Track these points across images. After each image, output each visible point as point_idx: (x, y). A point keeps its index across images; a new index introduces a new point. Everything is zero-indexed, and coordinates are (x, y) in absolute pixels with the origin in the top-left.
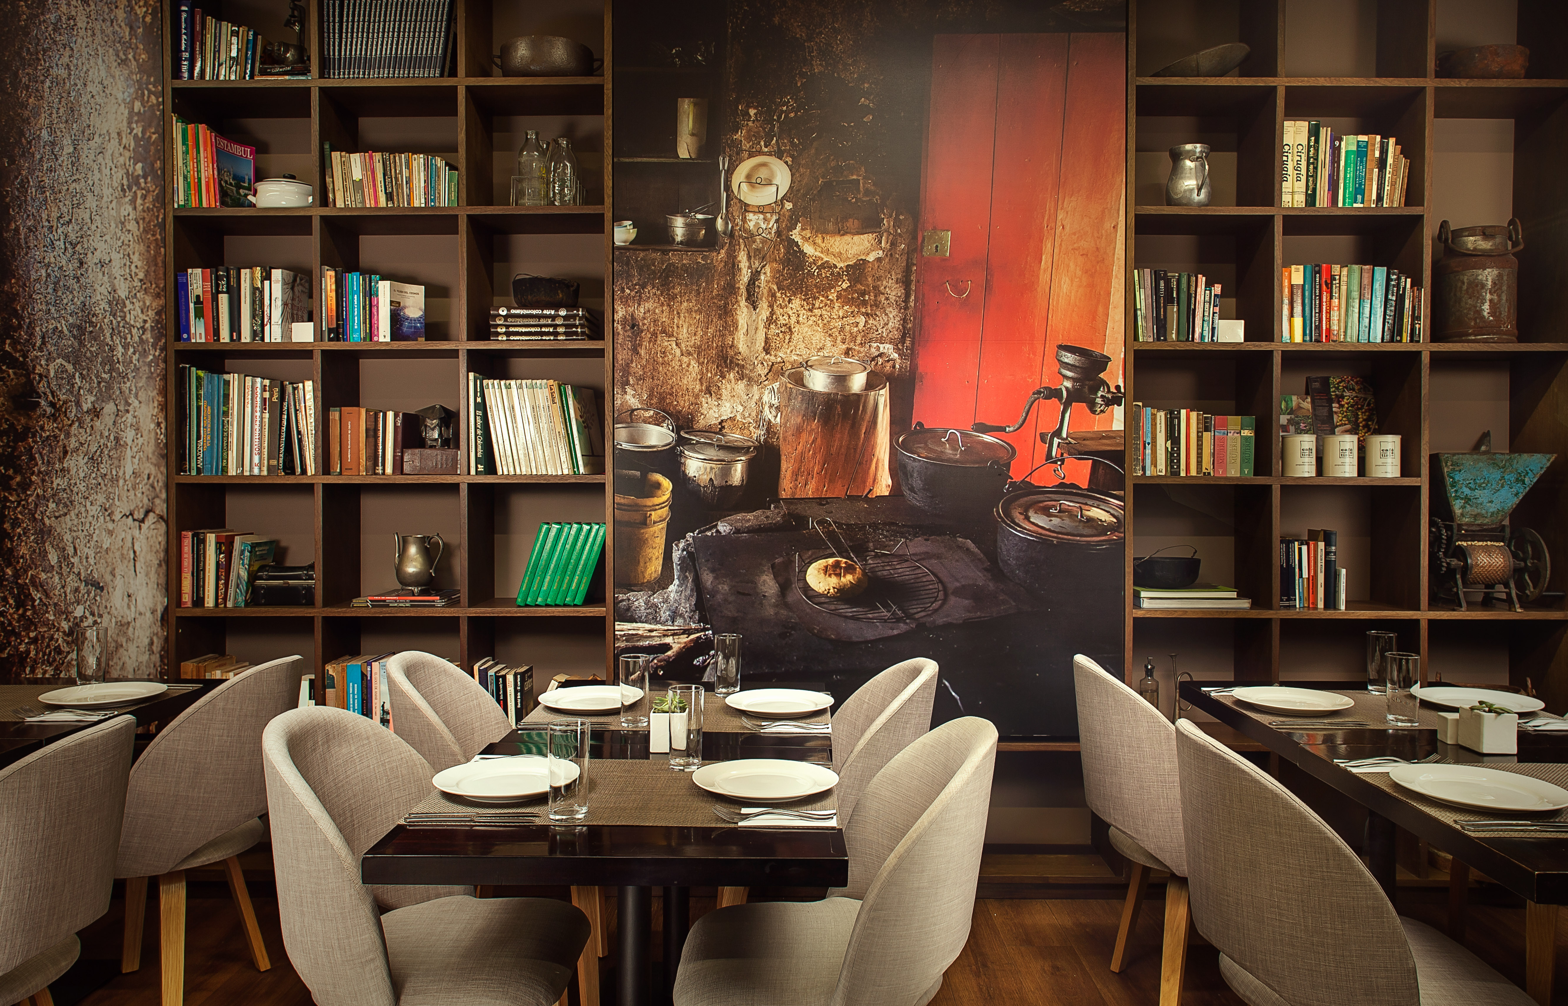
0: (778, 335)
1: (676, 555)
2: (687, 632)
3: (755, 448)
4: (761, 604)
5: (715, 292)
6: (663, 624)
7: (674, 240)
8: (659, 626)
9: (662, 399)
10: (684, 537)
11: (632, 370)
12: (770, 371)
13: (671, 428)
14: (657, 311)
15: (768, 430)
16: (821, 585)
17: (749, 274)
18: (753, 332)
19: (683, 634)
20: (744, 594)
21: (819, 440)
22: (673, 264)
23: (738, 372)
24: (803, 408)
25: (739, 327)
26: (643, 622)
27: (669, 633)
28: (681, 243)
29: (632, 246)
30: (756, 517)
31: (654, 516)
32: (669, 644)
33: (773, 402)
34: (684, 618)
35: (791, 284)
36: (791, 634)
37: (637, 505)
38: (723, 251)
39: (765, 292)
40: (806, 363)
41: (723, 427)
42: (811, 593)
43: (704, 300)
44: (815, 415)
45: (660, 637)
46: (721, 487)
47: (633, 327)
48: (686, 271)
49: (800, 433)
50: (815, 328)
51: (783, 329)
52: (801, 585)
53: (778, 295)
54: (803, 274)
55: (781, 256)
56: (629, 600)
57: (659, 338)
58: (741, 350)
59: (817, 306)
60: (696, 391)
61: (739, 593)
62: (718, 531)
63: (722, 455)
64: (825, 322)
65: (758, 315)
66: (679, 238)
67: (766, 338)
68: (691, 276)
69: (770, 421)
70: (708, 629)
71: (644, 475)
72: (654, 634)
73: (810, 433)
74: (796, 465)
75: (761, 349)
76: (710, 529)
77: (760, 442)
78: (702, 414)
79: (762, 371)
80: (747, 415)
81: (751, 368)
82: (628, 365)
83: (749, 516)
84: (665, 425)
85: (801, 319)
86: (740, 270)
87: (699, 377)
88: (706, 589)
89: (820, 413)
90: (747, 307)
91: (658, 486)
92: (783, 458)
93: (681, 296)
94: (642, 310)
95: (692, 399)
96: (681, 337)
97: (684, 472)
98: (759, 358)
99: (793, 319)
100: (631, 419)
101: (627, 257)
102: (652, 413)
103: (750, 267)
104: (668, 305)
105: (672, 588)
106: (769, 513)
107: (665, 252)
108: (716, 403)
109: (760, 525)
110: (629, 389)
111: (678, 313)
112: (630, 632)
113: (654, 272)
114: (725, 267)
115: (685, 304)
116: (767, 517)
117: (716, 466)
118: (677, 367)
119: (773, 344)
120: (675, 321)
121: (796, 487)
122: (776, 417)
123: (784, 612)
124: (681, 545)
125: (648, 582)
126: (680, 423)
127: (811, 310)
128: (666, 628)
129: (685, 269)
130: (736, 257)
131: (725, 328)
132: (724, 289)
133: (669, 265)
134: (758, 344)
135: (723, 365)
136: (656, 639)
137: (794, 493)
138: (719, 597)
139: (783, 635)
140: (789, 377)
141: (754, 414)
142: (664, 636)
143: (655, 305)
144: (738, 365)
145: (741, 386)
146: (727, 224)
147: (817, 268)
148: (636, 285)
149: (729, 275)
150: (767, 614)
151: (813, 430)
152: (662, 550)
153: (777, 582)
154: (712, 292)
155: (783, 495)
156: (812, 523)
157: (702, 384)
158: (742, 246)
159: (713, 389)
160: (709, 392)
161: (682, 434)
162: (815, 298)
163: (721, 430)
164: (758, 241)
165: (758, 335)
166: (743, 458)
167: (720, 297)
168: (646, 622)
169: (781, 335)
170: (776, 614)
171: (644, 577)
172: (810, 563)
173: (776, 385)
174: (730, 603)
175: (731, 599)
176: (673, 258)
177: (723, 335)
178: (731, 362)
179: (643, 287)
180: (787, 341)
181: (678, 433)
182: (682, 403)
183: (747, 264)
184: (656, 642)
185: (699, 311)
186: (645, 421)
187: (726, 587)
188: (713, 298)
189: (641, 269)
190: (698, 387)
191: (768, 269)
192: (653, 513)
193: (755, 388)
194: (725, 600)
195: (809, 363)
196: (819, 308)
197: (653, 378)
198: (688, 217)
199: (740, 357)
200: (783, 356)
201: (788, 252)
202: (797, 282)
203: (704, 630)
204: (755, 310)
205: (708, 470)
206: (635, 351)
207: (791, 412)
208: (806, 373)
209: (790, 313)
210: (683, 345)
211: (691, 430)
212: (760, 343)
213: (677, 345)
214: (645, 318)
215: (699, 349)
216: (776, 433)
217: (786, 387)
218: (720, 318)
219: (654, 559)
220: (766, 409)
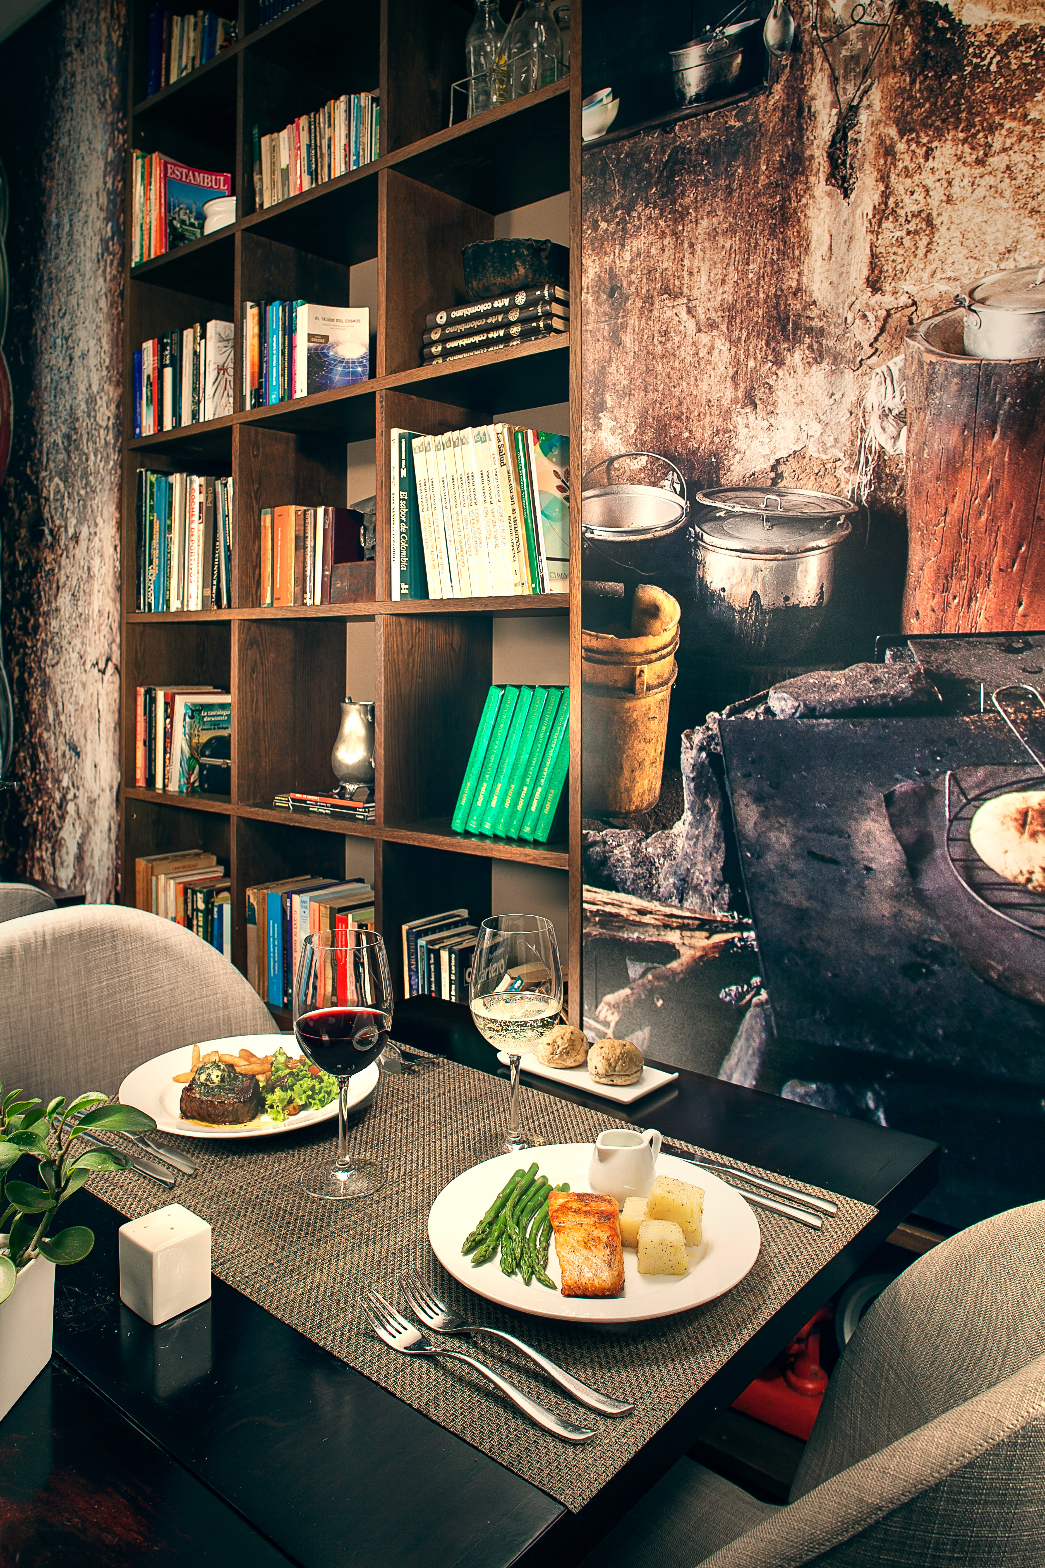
0: (900, 242)
1: (688, 758)
2: (708, 926)
3: (848, 516)
4: (861, 886)
5: (763, 180)
6: (664, 900)
7: (683, 95)
8: (655, 906)
9: (662, 429)
10: (702, 722)
11: (610, 380)
12: (882, 330)
13: (678, 487)
14: (653, 251)
15: (878, 473)
16: (1009, 857)
17: (834, 119)
18: (844, 247)
19: (700, 928)
20: (823, 859)
21: (1004, 484)
22: (682, 148)
23: (810, 347)
24: (963, 408)
25: (813, 245)
26: (628, 893)
27: (675, 922)
28: (698, 97)
29: (611, 136)
30: (852, 682)
31: (650, 673)
32: (673, 946)
33: (890, 404)
34: (702, 896)
35: (930, 113)
36: (931, 973)
37: (618, 652)
38: (778, 88)
39: (870, 150)
40: (971, 294)
41: (780, 476)
42: (982, 876)
43: (740, 204)
44: (994, 423)
45: (656, 927)
46: (775, 611)
47: (611, 295)
48: (706, 153)
49: (956, 471)
50: (993, 203)
51: (912, 227)
52: (957, 851)
53: (901, 147)
54: (962, 78)
55: (906, 54)
56: (605, 843)
57: (657, 306)
58: (816, 295)
59: (997, 146)
60: (726, 403)
61: (812, 855)
62: (768, 711)
63: (779, 538)
64: (1020, 180)
65: (853, 207)
66: (692, 90)
67: (874, 256)
68: (715, 160)
69: (881, 452)
70: (747, 928)
71: (631, 590)
72: (647, 919)
73: (981, 469)
74: (947, 552)
75: (861, 283)
76: (752, 705)
77: (858, 503)
78: (737, 452)
79: (863, 333)
80: (830, 441)
81: (839, 331)
82: (603, 371)
83: (837, 677)
84: (667, 483)
85: (956, 190)
86: (813, 116)
87: (731, 372)
88: (745, 837)
89: (1009, 416)
90: (829, 194)
91: (654, 611)
92: (914, 536)
93: (696, 209)
94: (627, 256)
95: (718, 422)
96: (696, 293)
97: (702, 579)
98: (857, 306)
99: (938, 194)
100: (609, 478)
101: (603, 159)
102: (644, 459)
103: (836, 103)
104: (674, 233)
105: (681, 828)
106: (879, 671)
107: (666, 128)
108: (766, 424)
109: (859, 700)
110: (606, 420)
111: (692, 245)
112: (608, 909)
113: (648, 175)
114: (781, 120)
115: (704, 223)
116: (876, 681)
117: (766, 565)
118: (689, 359)
119: (888, 268)
120: (686, 262)
121: (945, 606)
122: (896, 438)
123: (914, 915)
124: (698, 737)
125: (638, 810)
126: (696, 475)
127: (980, 162)
128: (668, 910)
129: (705, 149)
130: (804, 91)
131: (782, 253)
132: (782, 167)
133: (676, 150)
134: (853, 274)
135: (780, 337)
136: (652, 931)
137: (941, 622)
138: (771, 859)
139: (911, 971)
140: (927, 338)
141: (845, 438)
142: (666, 926)
143: (651, 238)
144: (810, 330)
145: (818, 375)
146: (786, 24)
147: (998, 52)
148: (617, 209)
149: (790, 134)
150: (874, 912)
151: (989, 460)
152: (661, 747)
153: (899, 839)
154: (756, 182)
155: (914, 626)
156: (987, 695)
157: (736, 386)
158: (819, 62)
159: (760, 394)
160: (750, 401)
161: (700, 498)
162: (992, 129)
163: (774, 482)
164: (853, 37)
165: (853, 253)
166: (822, 543)
167: (773, 187)
168: (633, 893)
169: (907, 241)
170: (895, 916)
171: (630, 800)
172: (981, 799)
173: (897, 363)
174: (792, 876)
175: (796, 866)
176: (683, 135)
177: (779, 271)
178: (796, 326)
179: (629, 208)
180: (921, 252)
181: (691, 498)
182: (698, 435)
183: (830, 98)
184: (650, 936)
185: (731, 231)
186: (632, 480)
187: (785, 839)
188: (758, 195)
189: (625, 175)
190: (729, 394)
191: (876, 96)
192: (646, 668)
193: (849, 375)
194: (784, 868)
195: (978, 295)
196: (1004, 150)
197: (646, 390)
198: (709, 40)
199: (814, 312)
200: (912, 289)
201: (925, 39)
202: (946, 103)
203: (741, 927)
204: (846, 196)
205: (750, 573)
206: (616, 340)
207: (932, 423)
208: (970, 320)
209: (929, 181)
210: (700, 310)
211: (715, 488)
212: (860, 269)
213: (689, 312)
214: (631, 271)
215: (730, 312)
216: (895, 479)
217: (921, 363)
218: (773, 234)
219: (647, 763)
220: (874, 422)
